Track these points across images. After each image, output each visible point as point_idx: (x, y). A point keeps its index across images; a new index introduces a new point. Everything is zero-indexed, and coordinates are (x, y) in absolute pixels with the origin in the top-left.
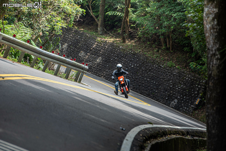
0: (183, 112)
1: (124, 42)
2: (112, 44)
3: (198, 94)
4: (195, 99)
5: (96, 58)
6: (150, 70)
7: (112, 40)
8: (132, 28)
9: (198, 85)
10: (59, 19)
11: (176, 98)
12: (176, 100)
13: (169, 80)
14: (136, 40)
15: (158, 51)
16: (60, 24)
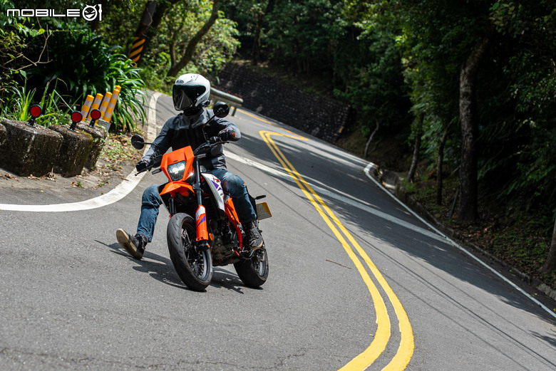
0: (326, 141)
1: (255, 64)
2: (243, 67)
3: (341, 122)
4: (338, 127)
5: (226, 82)
6: (288, 97)
7: (243, 61)
8: (264, 49)
9: (341, 112)
10: (218, 53)
11: (318, 126)
12: (318, 129)
13: (309, 107)
14: (268, 62)
15: (294, 75)
16: (220, 60)
